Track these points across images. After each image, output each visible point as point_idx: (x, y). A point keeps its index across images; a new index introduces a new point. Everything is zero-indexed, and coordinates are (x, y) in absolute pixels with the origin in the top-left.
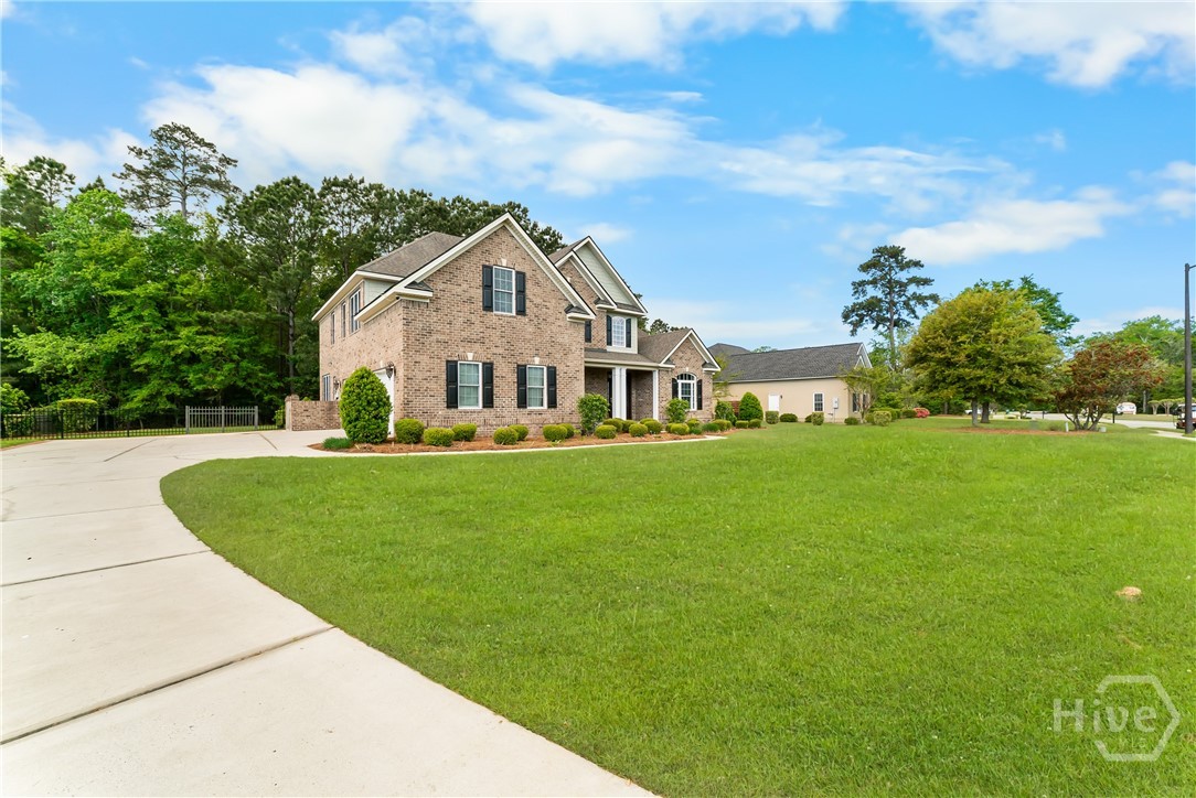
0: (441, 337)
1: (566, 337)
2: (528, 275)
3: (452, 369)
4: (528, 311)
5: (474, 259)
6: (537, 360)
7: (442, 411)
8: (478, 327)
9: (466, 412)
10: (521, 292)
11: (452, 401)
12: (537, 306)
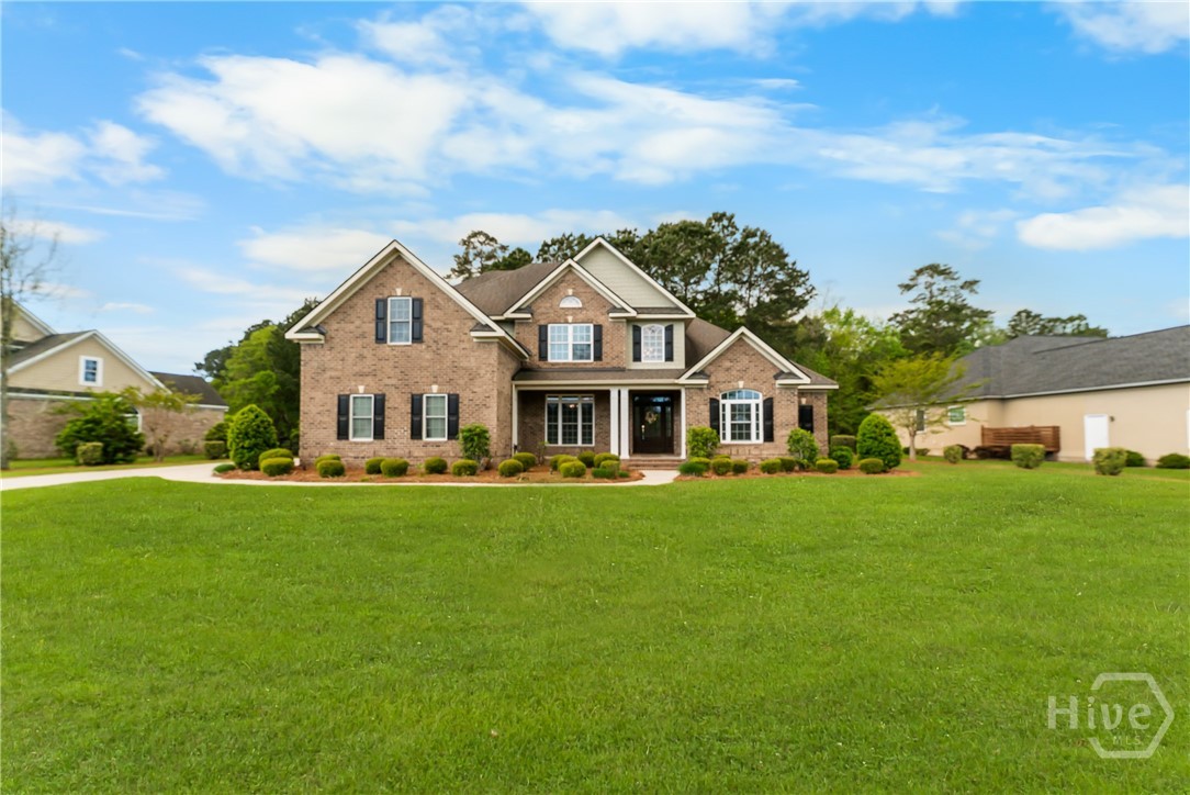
0: (333, 374)
1: (472, 359)
2: (426, 300)
3: (343, 405)
4: (425, 337)
5: (367, 295)
6: (435, 388)
7: (333, 442)
8: (369, 362)
9: (356, 443)
10: (418, 318)
11: (342, 433)
12: (436, 330)
